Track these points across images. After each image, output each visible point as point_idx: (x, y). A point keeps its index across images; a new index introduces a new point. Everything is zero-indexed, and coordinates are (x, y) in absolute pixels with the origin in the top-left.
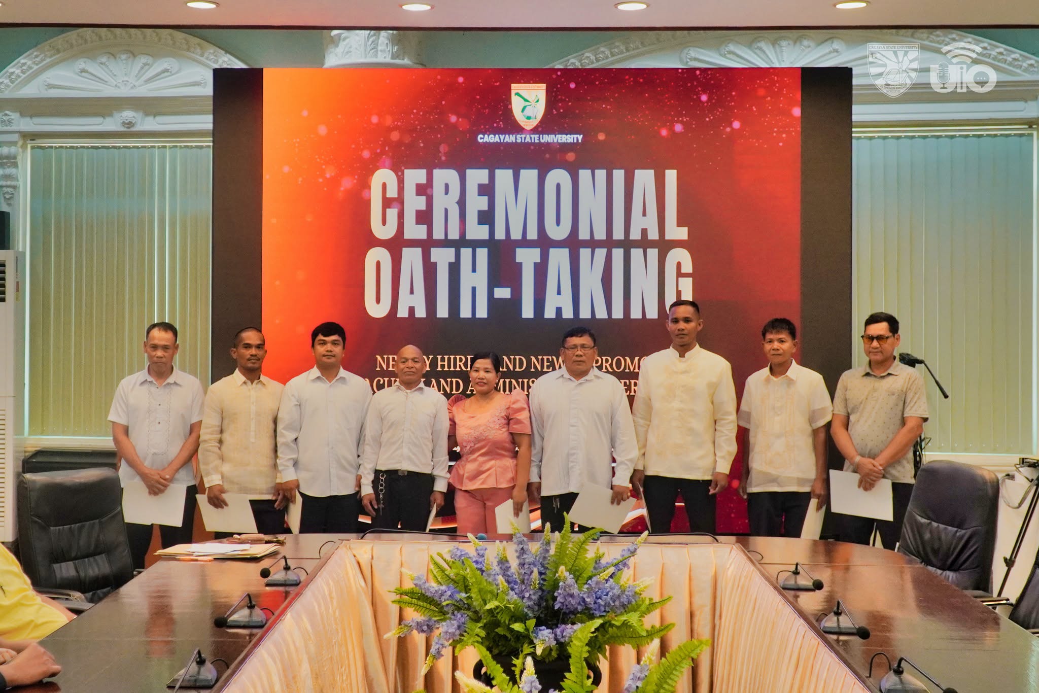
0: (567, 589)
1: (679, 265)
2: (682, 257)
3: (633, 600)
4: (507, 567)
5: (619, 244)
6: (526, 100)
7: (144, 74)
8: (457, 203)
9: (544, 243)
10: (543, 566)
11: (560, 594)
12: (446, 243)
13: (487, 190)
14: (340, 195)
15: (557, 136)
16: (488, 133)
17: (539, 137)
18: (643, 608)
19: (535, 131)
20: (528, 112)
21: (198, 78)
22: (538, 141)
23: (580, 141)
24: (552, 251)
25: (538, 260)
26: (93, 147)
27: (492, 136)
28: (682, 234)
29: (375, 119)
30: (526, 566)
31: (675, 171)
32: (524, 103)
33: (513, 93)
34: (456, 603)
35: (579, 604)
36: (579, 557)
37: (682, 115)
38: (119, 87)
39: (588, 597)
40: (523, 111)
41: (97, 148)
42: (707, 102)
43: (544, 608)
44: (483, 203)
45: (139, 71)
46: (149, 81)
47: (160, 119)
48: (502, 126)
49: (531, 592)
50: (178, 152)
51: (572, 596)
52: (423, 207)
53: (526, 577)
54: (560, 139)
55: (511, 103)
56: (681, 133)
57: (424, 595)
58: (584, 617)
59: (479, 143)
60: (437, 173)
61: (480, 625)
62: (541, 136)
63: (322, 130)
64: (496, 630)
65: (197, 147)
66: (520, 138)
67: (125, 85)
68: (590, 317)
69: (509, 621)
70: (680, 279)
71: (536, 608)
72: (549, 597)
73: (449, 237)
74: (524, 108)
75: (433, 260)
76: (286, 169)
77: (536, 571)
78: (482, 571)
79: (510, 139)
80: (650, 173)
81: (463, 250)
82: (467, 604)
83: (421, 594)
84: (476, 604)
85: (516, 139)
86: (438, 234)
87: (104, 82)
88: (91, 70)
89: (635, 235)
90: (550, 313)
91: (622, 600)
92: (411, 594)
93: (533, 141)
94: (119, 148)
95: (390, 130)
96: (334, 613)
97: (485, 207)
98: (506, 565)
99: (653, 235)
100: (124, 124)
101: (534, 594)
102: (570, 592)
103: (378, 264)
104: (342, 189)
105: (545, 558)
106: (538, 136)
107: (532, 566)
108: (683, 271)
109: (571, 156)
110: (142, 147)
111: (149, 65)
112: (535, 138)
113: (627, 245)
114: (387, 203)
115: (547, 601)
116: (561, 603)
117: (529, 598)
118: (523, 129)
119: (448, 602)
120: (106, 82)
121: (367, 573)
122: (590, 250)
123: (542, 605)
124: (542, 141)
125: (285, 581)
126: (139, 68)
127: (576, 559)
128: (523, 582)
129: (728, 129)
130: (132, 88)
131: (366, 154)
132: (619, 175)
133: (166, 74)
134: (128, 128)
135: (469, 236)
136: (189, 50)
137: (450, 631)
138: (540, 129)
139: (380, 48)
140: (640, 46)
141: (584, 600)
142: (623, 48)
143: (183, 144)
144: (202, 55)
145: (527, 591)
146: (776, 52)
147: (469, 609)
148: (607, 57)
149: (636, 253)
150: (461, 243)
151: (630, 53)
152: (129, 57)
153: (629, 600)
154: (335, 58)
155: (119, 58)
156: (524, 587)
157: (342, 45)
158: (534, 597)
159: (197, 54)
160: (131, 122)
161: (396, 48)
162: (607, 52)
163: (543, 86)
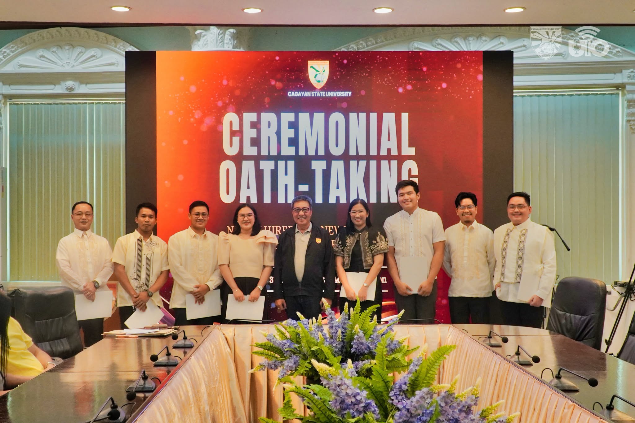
0: (359, 340)
1: (410, 170)
2: (411, 166)
3: (398, 347)
5: (373, 158)
6: (317, 71)
7: (80, 58)
8: (276, 133)
9: (329, 157)
10: (343, 328)
11: (355, 343)
12: (269, 158)
13: (294, 125)
14: (204, 128)
15: (336, 92)
16: (294, 91)
17: (325, 93)
19: (322, 89)
20: (318, 78)
21: (113, 61)
22: (324, 96)
23: (350, 96)
24: (334, 163)
25: (325, 168)
26: (48, 104)
27: (296, 92)
28: (412, 151)
29: (225, 82)
30: (334, 328)
31: (407, 114)
32: (315, 73)
33: (309, 66)
34: (292, 350)
35: (366, 349)
36: (365, 322)
37: (412, 80)
38: (64, 66)
39: (371, 346)
40: (315, 77)
41: (50, 104)
42: (426, 71)
43: (345, 352)
44: (291, 133)
45: (77, 57)
46: (82, 62)
47: (90, 86)
48: (303, 86)
49: (337, 343)
50: (101, 106)
51: (362, 344)
52: (255, 136)
53: (334, 334)
54: (338, 94)
55: (308, 73)
56: (411, 90)
57: (272, 347)
58: (369, 357)
59: (289, 97)
60: (263, 115)
61: (308, 362)
62: (326, 92)
63: (193, 89)
65: (112, 103)
66: (313, 94)
67: (68, 65)
71: (340, 353)
72: (348, 346)
73: (271, 154)
75: (261, 168)
76: (171, 113)
77: (339, 331)
79: (307, 94)
80: (393, 115)
81: (279, 162)
82: (299, 350)
83: (270, 346)
84: (305, 350)
85: (311, 94)
86: (264, 152)
87: (55, 63)
88: (46, 56)
89: (384, 152)
90: (332, 200)
91: (391, 347)
92: (263, 346)
93: (321, 96)
94: (64, 104)
95: (235, 89)
96: (215, 363)
97: (293, 136)
98: (321, 328)
99: (394, 152)
100: (67, 89)
101: (339, 344)
102: (361, 342)
103: (228, 170)
104: (205, 125)
105: (345, 323)
106: (324, 92)
107: (337, 328)
108: (412, 174)
109: (345, 105)
110: (79, 103)
111: (82, 52)
112: (323, 94)
113: (379, 158)
114: (233, 133)
115: (346, 348)
116: (355, 348)
117: (336, 347)
118: (316, 88)
119: (287, 349)
120: (56, 63)
121: (232, 344)
122: (356, 161)
123: (343, 351)
124: (327, 96)
125: (187, 345)
126: (77, 54)
128: (332, 338)
129: (439, 88)
130: (72, 67)
132: (374, 116)
133: (93, 58)
134: (70, 91)
135: (282, 154)
136: (107, 43)
137: (289, 365)
138: (326, 88)
139: (225, 41)
140: (384, 40)
141: (369, 347)
142: (374, 42)
143: (104, 102)
144: (116, 47)
145: (335, 343)
146: (466, 44)
147: (300, 353)
148: (364, 48)
149: (384, 163)
150: (278, 157)
151: (378, 45)
152: (70, 48)
153: (395, 347)
154: (198, 47)
155: (64, 48)
156: (332, 341)
157: (202, 39)
158: (339, 346)
159: (112, 46)
160: (72, 88)
161: (235, 42)
162: (364, 44)
163: (328, 62)
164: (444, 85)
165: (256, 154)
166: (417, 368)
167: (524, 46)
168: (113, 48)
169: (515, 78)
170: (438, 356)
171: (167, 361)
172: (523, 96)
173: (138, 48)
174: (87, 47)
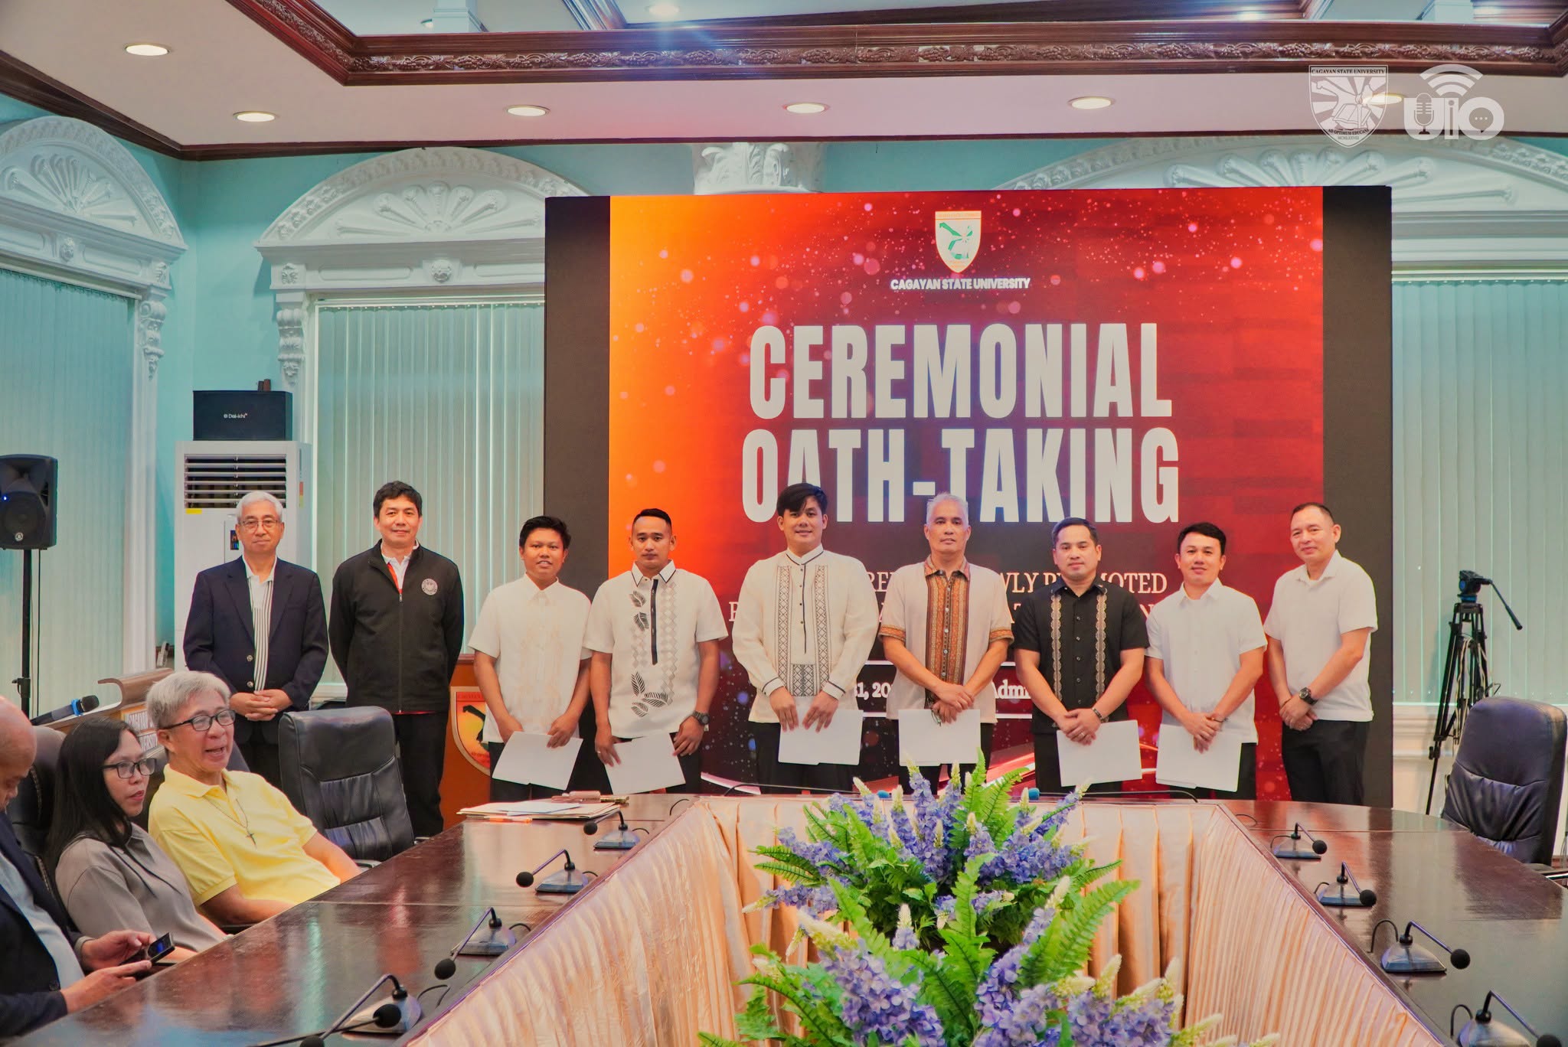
0: (979, 846)
1: (1160, 451)
2: (1164, 440)
3: (1068, 862)
4: (902, 820)
5: (1078, 423)
6: (954, 233)
7: (462, 211)
8: (864, 370)
9: (979, 422)
10: (950, 818)
11: (971, 852)
13: (903, 352)
14: (710, 361)
15: (996, 280)
16: (904, 277)
17: (972, 282)
18: (1081, 872)
19: (966, 273)
21: (527, 215)
22: (971, 287)
23: (1027, 287)
24: (992, 434)
25: (972, 445)
26: (397, 308)
27: (910, 281)
28: (1165, 408)
29: (755, 261)
30: (927, 817)
31: (1154, 326)
32: (951, 238)
33: (937, 223)
34: (833, 864)
35: (997, 866)
36: (996, 806)
37: (1164, 251)
39: (1009, 857)
40: (951, 247)
41: (402, 309)
42: (1196, 233)
43: (950, 872)
44: (898, 370)
45: (456, 209)
46: (466, 221)
47: (481, 269)
48: (923, 268)
49: (934, 852)
50: (506, 312)
52: (819, 376)
53: (927, 832)
54: (999, 283)
55: (934, 238)
56: (1162, 274)
57: (794, 855)
58: (1003, 883)
59: (893, 290)
60: (837, 330)
61: (865, 891)
62: (975, 280)
63: (687, 276)
64: (886, 899)
65: (529, 305)
66: (946, 284)
67: (438, 225)
68: (1041, 520)
69: (903, 886)
70: (1161, 469)
71: (941, 872)
72: (957, 858)
73: (854, 415)
74: (952, 244)
75: (831, 446)
76: (640, 328)
77: (939, 823)
78: (869, 824)
79: (933, 284)
80: (1121, 328)
81: (871, 432)
82: (849, 865)
83: (791, 854)
84: (860, 864)
85: (942, 285)
86: (839, 412)
88: (394, 208)
90: (987, 516)
91: (1054, 862)
92: (776, 854)
93: (964, 287)
94: (430, 308)
95: (776, 275)
96: (683, 885)
97: (900, 375)
98: (902, 816)
99: (1125, 411)
100: (436, 276)
101: (938, 854)
102: (983, 849)
103: (760, 452)
104: (713, 352)
105: (952, 807)
106: (970, 280)
107: (934, 817)
108: (1165, 459)
109: (1015, 307)
110: (460, 306)
111: (468, 199)
112: (967, 283)
113: (1090, 424)
114: (771, 371)
115: (954, 863)
117: (931, 859)
118: (952, 271)
119: (823, 863)
120: (413, 223)
121: (732, 843)
122: (1039, 431)
124: (976, 287)
125: (620, 843)
126: (455, 204)
127: (994, 808)
128: (923, 838)
129: (1225, 269)
130: (446, 230)
131: (744, 307)
132: (1079, 331)
133: (490, 211)
134: (441, 282)
135: (879, 414)
136: (518, 179)
137: (824, 899)
138: (973, 271)
139: (765, 171)
140: (1111, 164)
141: (1003, 862)
142: (1087, 166)
143: (511, 302)
144: (536, 186)
145: (929, 851)
146: (1293, 170)
147: (851, 872)
148: (1067, 179)
149: (1102, 435)
150: (869, 422)
151: (1097, 173)
152: (443, 191)
153: (1062, 861)
154: (706, 186)
155: (430, 191)
156: (924, 845)
157: (716, 167)
158: (937, 858)
159: (529, 184)
160: (445, 275)
161: (787, 170)
162: (1067, 172)
163: (978, 214)
164: (1236, 263)
165: (820, 415)
166: (1042, 933)
167: (1422, 174)
168: (532, 188)
169: (1396, 244)
170: (1098, 905)
171: (563, 884)
172: (1421, 284)
173: (585, 191)
174: (477, 187)
